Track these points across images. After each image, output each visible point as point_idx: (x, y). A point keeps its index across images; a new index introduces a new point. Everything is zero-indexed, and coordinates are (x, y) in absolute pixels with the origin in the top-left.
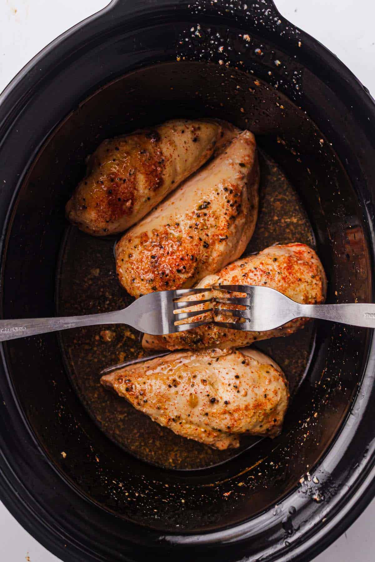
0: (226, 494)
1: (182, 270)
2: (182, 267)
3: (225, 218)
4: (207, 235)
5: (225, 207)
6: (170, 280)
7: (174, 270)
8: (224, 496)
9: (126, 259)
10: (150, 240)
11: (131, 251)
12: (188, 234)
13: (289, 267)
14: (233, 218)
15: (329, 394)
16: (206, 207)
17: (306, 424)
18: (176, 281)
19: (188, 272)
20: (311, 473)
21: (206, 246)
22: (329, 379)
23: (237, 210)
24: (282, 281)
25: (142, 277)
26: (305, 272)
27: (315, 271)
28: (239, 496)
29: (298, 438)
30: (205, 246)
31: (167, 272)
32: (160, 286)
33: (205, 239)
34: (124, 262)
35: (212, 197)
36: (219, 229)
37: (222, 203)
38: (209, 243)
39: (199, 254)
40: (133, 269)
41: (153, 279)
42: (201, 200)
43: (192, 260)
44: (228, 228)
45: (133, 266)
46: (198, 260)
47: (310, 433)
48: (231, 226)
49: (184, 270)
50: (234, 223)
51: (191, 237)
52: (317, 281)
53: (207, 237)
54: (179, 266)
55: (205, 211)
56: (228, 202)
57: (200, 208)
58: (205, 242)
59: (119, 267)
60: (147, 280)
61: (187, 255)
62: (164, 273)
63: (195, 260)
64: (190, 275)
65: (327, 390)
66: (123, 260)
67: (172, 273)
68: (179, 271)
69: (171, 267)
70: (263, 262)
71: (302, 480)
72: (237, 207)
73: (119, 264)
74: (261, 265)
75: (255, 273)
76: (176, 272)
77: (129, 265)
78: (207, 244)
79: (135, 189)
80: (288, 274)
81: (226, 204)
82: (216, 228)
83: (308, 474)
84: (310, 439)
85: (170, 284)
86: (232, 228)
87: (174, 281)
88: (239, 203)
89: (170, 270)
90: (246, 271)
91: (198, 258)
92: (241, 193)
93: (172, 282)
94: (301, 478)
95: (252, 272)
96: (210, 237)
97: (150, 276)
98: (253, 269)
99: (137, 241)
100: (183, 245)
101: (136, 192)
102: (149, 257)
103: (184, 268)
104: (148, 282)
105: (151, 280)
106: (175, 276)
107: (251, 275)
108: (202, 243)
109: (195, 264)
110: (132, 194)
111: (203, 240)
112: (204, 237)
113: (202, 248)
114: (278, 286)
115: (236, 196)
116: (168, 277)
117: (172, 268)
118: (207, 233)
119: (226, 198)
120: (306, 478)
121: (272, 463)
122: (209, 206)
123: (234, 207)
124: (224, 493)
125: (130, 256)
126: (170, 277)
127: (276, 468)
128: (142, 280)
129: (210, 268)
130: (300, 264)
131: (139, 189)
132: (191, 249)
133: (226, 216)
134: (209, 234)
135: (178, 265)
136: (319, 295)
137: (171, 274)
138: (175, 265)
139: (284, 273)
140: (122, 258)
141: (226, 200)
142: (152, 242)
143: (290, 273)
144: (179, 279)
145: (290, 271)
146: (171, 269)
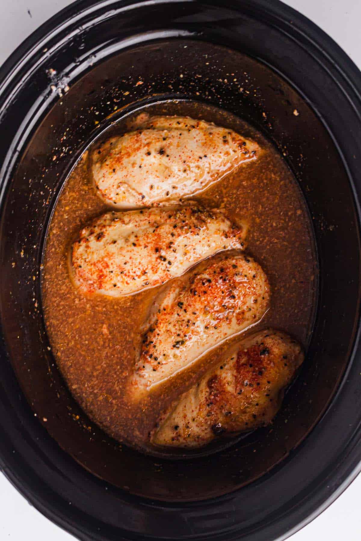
0: (141, 83)
1: (206, 282)
2: (206, 284)
3: (160, 331)
4: (178, 314)
5: (158, 342)
6: (219, 273)
7: (213, 282)
8: (142, 81)
9: (260, 299)
10: (235, 314)
11: (254, 306)
12: (197, 318)
13: (101, 276)
14: (151, 330)
15: (42, 178)
16: (178, 343)
17: (64, 150)
18: (213, 272)
19: (201, 279)
20: (58, 96)
21: (180, 304)
22: (42, 193)
23: (147, 338)
24: (109, 264)
25: (246, 278)
26: (86, 272)
27: (77, 271)
28: (128, 80)
29: (72, 137)
30: (182, 304)
31: (220, 281)
32: (229, 268)
33: (180, 311)
34: (262, 296)
35: (171, 352)
36: (167, 319)
37: (161, 346)
38: (178, 307)
39: (188, 296)
40: (254, 288)
41: (235, 276)
42: (181, 350)
43: (195, 291)
44: (157, 320)
45: (254, 290)
46: (189, 291)
47: (60, 140)
48: (154, 323)
49: (204, 281)
50: (151, 325)
51: (194, 314)
52: (77, 262)
53: (178, 313)
54: (209, 285)
55: (179, 339)
56: (155, 346)
57: (183, 342)
58: (181, 308)
59: (267, 292)
60: (241, 275)
61: (199, 296)
62: (224, 280)
63: (193, 290)
64: (199, 277)
65: (44, 182)
66: (263, 298)
67: (216, 280)
68: (209, 281)
69: (217, 286)
70: (126, 285)
71: (67, 89)
72: (147, 341)
73: (267, 295)
74: (129, 282)
75: (134, 275)
76: (212, 280)
77: (257, 293)
78: (179, 306)
79: (236, 377)
80: (103, 270)
81: (157, 345)
82: (169, 321)
83: (61, 95)
84: (60, 133)
85: (219, 269)
86: (153, 320)
87: (215, 272)
88: (144, 345)
89: (218, 282)
90: (143, 277)
91: (190, 293)
92: (141, 354)
93: (217, 272)
94: (68, 91)
95: (137, 275)
96: (176, 313)
97: (238, 279)
98: (136, 278)
99: (248, 315)
100: (203, 307)
101: (235, 374)
102: (237, 298)
103: (203, 284)
104: (240, 274)
105: (237, 275)
106: (214, 276)
107: (139, 273)
108: (184, 307)
109: (193, 286)
110: (238, 371)
111: (183, 310)
112: (182, 313)
113: (185, 303)
114: (113, 260)
115: (147, 352)
116: (220, 276)
117: (215, 284)
118: (179, 317)
119: (157, 350)
120: (63, 91)
121: (97, 113)
122: (175, 344)
123: (149, 340)
124: (142, 84)
125: (256, 301)
126: (218, 276)
127: (92, 108)
128: (246, 276)
129: (179, 283)
130: (90, 280)
131: (231, 376)
132: (195, 301)
133: (158, 332)
134: (176, 315)
135: (209, 287)
136: (76, 248)
137: (217, 278)
138: (212, 288)
139: (107, 272)
140: (263, 301)
141: (157, 348)
142: (233, 312)
143: (101, 271)
144: (210, 274)
145: (101, 274)
146: (217, 284)
